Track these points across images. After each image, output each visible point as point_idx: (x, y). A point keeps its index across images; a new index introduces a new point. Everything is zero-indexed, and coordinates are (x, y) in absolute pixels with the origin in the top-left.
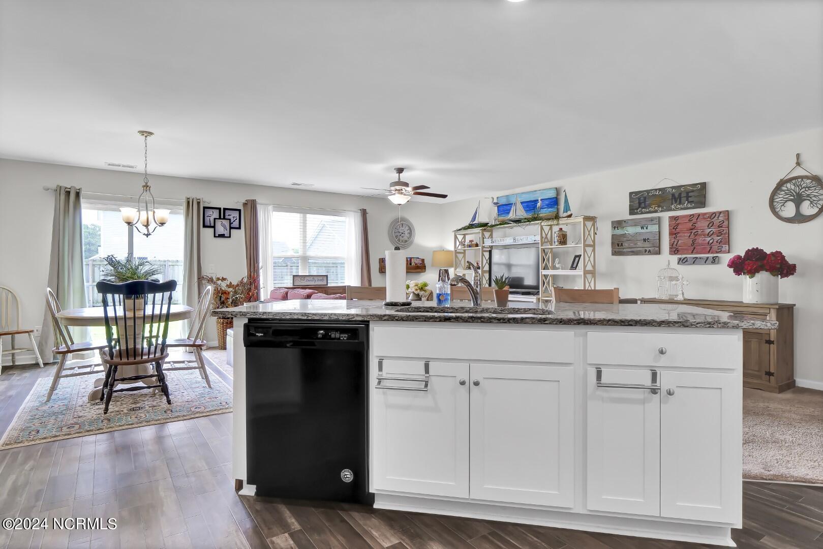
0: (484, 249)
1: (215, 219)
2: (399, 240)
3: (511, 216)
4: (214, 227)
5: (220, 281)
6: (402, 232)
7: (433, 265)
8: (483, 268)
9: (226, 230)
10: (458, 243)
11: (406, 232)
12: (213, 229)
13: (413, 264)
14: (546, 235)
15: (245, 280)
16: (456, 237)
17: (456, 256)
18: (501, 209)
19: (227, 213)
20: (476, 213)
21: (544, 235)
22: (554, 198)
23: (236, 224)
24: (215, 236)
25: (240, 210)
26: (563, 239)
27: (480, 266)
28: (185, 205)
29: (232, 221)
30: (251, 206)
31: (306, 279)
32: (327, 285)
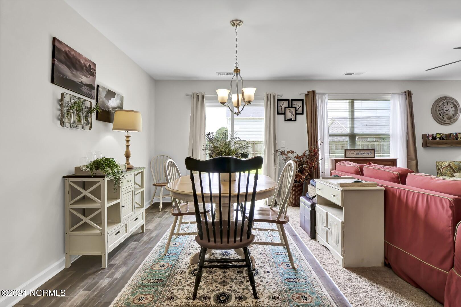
1: (285, 108)
2: (443, 118)
4: (284, 114)
5: (290, 153)
6: (446, 109)
9: (293, 115)
11: (452, 110)
12: (284, 115)
13: (459, 139)
15: (307, 153)
19: (294, 102)
23: (300, 111)
24: (285, 121)
25: (302, 100)
28: (265, 99)
29: (297, 109)
30: (311, 96)
31: (356, 153)
32: (375, 157)
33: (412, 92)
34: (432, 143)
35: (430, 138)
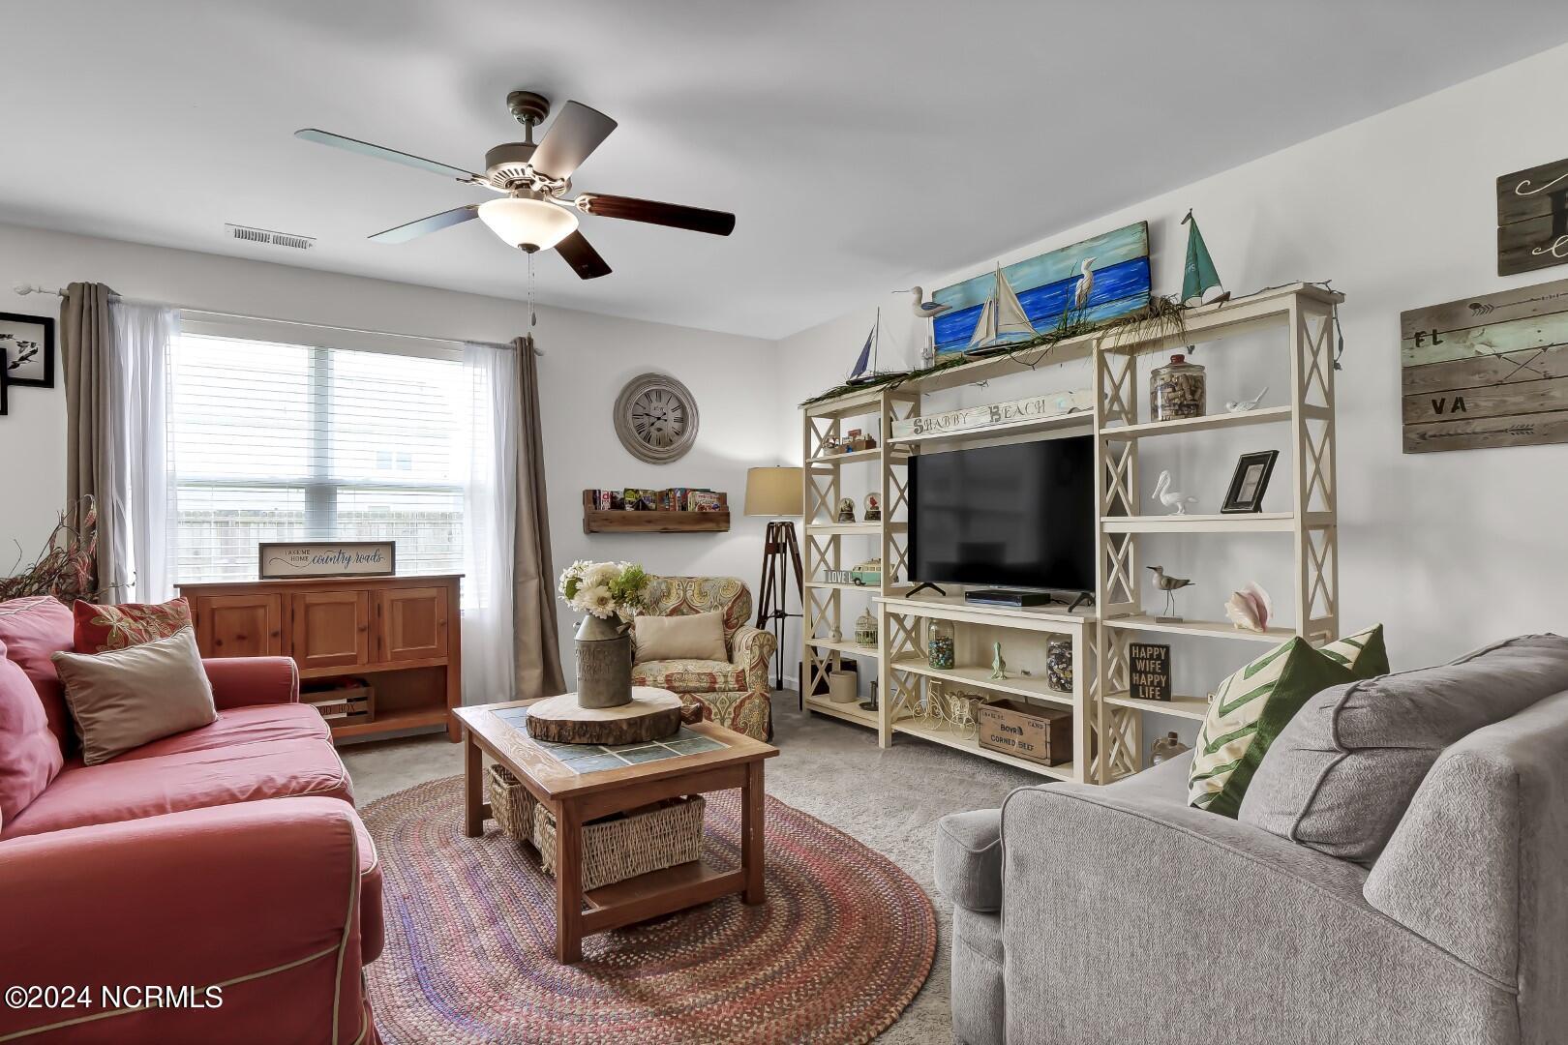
0: (894, 454)
2: (647, 438)
3: (982, 337)
6: (658, 413)
7: (748, 511)
8: (889, 514)
10: (815, 443)
11: (672, 416)
13: (691, 508)
14: (1117, 388)
16: (809, 425)
17: (810, 482)
18: (946, 326)
20: (868, 346)
21: (1108, 389)
22: (1138, 260)
25: (50, 320)
26: (1193, 393)
27: (881, 509)
31: (310, 558)
32: (393, 572)
33: (537, 345)
34: (606, 520)
35: (606, 505)
